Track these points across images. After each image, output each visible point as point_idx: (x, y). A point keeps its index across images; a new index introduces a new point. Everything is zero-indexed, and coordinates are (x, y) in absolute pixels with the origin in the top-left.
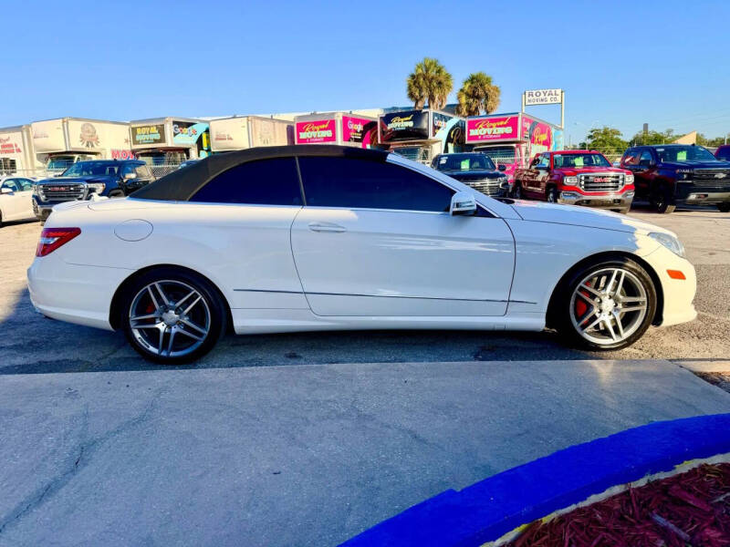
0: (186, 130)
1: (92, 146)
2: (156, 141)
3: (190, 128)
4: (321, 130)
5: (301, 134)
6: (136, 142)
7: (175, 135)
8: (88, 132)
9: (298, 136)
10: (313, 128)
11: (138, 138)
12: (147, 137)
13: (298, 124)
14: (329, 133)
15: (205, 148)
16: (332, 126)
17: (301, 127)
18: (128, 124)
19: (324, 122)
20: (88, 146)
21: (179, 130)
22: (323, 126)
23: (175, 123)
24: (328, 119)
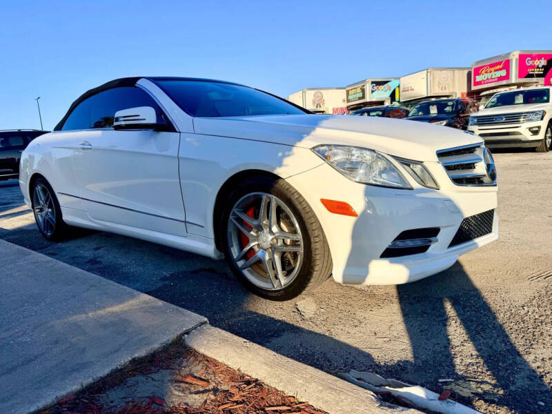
0: (382, 87)
1: (320, 106)
2: (360, 99)
3: (385, 85)
4: (496, 71)
5: (477, 77)
6: (348, 101)
7: (373, 92)
8: (318, 97)
9: (475, 79)
10: (489, 70)
11: (350, 97)
12: (354, 96)
13: (475, 69)
14: (503, 73)
15: (397, 100)
16: (507, 66)
17: (477, 71)
18: (344, 88)
19: (499, 63)
20: (317, 107)
21: (375, 88)
22: (498, 67)
23: (373, 83)
24: (504, 60)
